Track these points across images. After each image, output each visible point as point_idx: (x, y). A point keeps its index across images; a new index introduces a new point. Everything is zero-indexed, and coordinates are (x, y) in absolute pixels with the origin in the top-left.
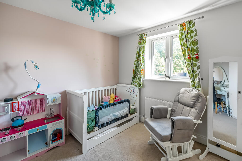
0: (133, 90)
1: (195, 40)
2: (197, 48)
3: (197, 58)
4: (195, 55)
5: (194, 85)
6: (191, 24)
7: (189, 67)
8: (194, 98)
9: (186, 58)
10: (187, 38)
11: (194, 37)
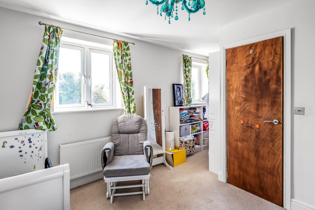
0: (29, 140)
1: (129, 64)
2: (131, 73)
3: (132, 82)
4: (129, 80)
5: (129, 111)
6: (126, 46)
7: (125, 92)
8: (138, 123)
9: (122, 81)
10: (123, 60)
11: (128, 61)
